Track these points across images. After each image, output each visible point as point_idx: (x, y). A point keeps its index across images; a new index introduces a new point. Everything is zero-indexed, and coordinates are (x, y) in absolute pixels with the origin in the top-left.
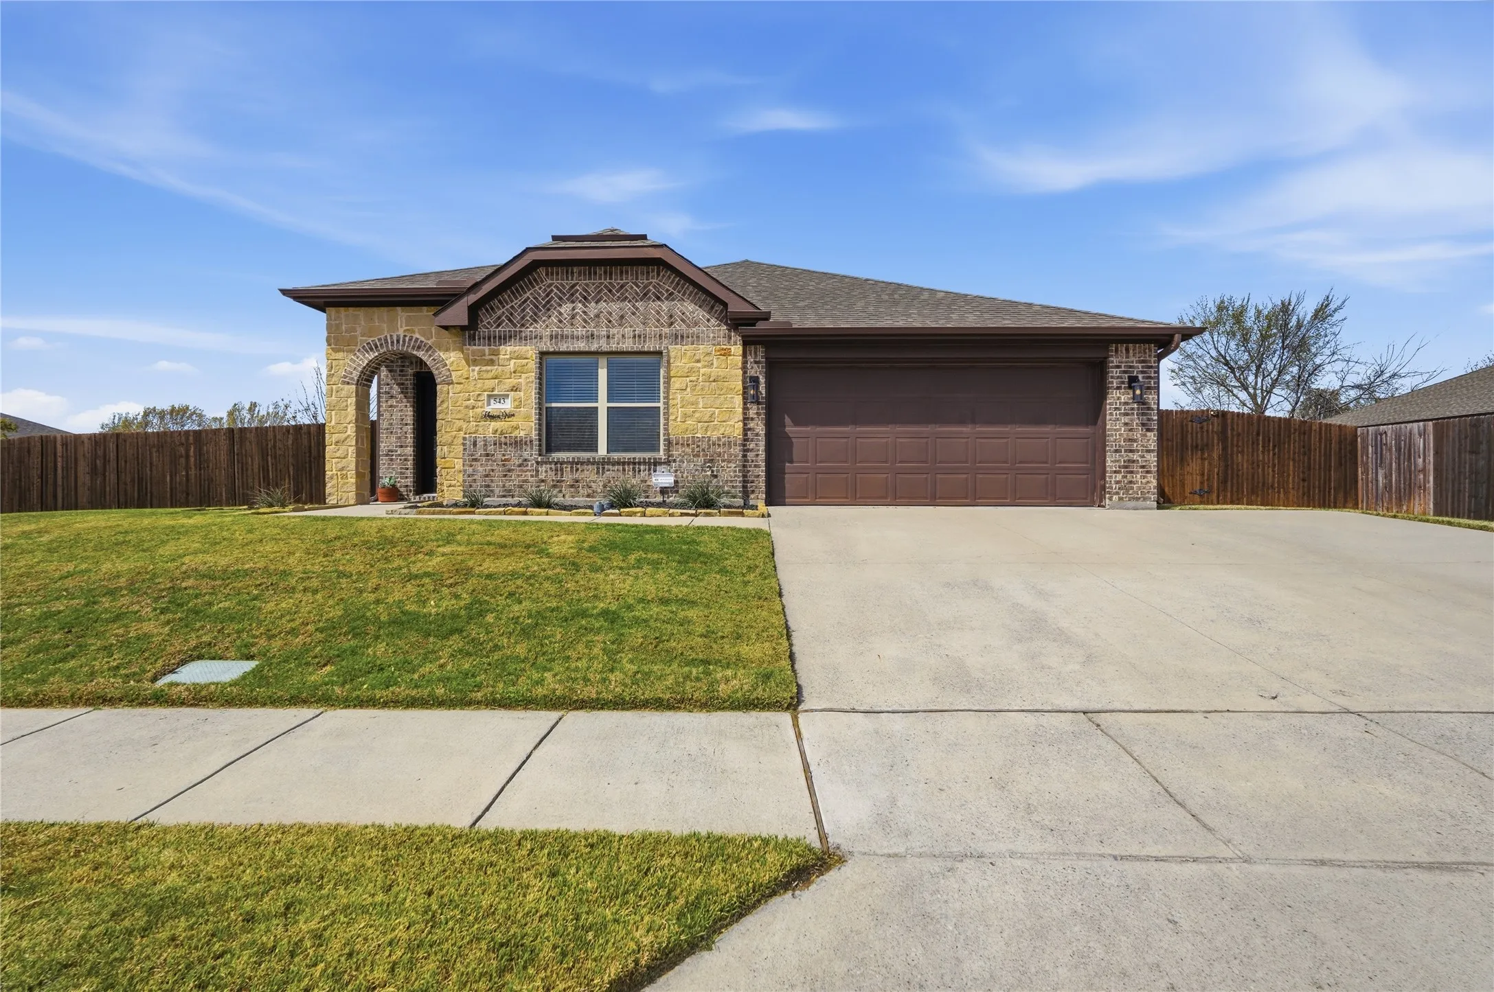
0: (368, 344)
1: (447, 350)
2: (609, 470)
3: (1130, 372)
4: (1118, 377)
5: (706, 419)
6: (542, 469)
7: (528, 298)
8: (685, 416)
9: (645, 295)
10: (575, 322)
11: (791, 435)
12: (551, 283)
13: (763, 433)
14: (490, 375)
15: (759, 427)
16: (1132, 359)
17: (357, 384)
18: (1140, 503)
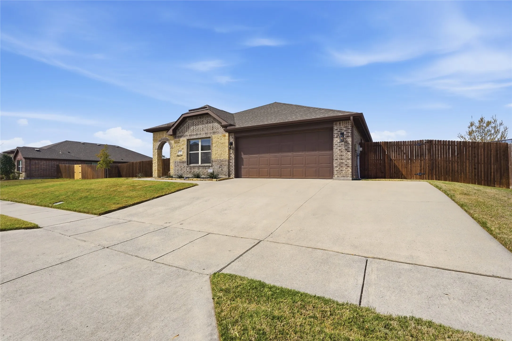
0: (159, 140)
1: (172, 140)
2: (200, 169)
3: (341, 131)
4: (337, 133)
5: (220, 154)
6: (188, 168)
7: (185, 126)
8: (216, 154)
9: (207, 122)
10: (194, 131)
11: (243, 158)
12: (189, 122)
13: (234, 157)
14: (178, 146)
15: (233, 156)
16: (341, 126)
17: (158, 150)
18: (346, 178)
